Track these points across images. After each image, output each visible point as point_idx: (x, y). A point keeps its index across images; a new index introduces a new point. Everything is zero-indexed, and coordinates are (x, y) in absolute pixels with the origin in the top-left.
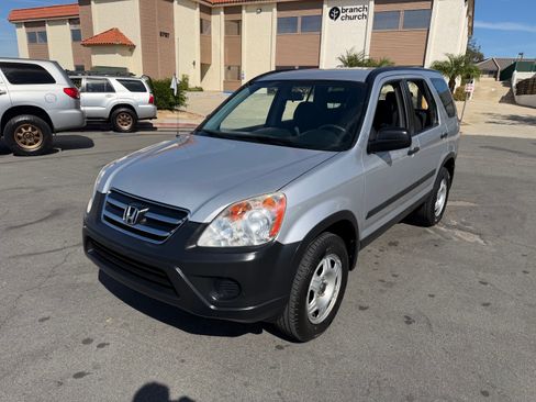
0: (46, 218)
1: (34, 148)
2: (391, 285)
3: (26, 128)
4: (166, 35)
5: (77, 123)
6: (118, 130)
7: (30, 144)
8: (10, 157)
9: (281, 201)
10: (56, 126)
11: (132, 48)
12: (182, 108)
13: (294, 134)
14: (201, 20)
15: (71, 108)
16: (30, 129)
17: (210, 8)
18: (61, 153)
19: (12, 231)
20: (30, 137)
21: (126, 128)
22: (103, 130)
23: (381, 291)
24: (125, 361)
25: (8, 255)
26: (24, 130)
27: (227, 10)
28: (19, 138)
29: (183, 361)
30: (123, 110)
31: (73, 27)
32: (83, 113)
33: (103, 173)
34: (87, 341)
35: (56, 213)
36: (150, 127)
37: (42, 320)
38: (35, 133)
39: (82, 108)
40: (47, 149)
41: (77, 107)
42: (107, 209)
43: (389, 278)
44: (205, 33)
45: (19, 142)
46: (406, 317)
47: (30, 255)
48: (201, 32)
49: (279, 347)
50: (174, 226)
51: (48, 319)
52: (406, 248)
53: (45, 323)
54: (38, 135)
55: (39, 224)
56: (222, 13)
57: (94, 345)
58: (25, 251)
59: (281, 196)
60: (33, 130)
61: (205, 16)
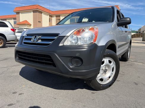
0: (2, 60)
2: (123, 74)
4: (40, 22)
11: (30, 25)
14: (49, 19)
17: (52, 16)
18: (9, 48)
24: (31, 99)
27: (57, 16)
29: (55, 98)
31: (14, 21)
44: (50, 22)
48: (49, 21)
54: (2, 42)
56: (55, 17)
57: (17, 94)
61: (51, 18)
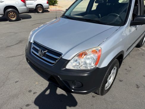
0: (18, 43)
1: (14, 19)
2: (129, 71)
3: (11, 13)
5: (26, 11)
6: (38, 12)
7: (13, 18)
8: (8, 22)
9: (100, 51)
10: (20, 12)
12: (57, 5)
13: (99, 17)
15: (24, 6)
16: (12, 13)
18: (22, 20)
19: (8, 48)
20: (12, 16)
21: (40, 12)
22: (34, 13)
23: (126, 73)
25: (6, 57)
26: (11, 14)
28: (10, 16)
30: (39, 6)
32: (27, 7)
33: (31, 33)
34: (30, 91)
35: (21, 42)
36: (47, 11)
37: (16, 82)
38: (14, 14)
39: (27, 6)
40: (18, 19)
41: (25, 5)
42: (33, 49)
43: (128, 68)
45: (10, 17)
46: (137, 85)
47: (13, 57)
49: (93, 97)
50: (57, 59)
51: (18, 82)
52: (132, 56)
53: (17, 83)
54: (15, 15)
55: (15, 46)
57: (32, 92)
58: (11, 55)
59: (100, 49)
60: (13, 13)
